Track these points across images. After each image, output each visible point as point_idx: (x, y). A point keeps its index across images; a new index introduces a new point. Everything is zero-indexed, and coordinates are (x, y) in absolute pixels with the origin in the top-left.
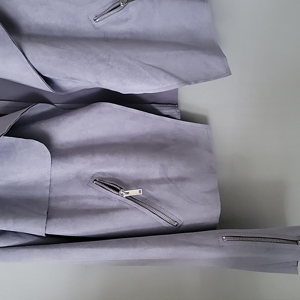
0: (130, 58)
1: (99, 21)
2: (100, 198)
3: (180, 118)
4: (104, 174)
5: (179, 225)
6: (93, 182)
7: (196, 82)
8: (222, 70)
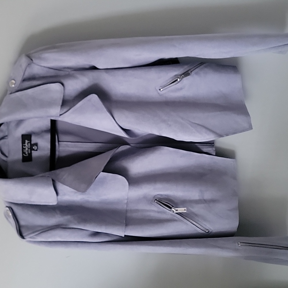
0: (182, 119)
1: (162, 90)
2: (158, 212)
3: (215, 154)
4: (161, 195)
5: (210, 232)
6: (155, 201)
7: (227, 135)
8: (246, 125)
